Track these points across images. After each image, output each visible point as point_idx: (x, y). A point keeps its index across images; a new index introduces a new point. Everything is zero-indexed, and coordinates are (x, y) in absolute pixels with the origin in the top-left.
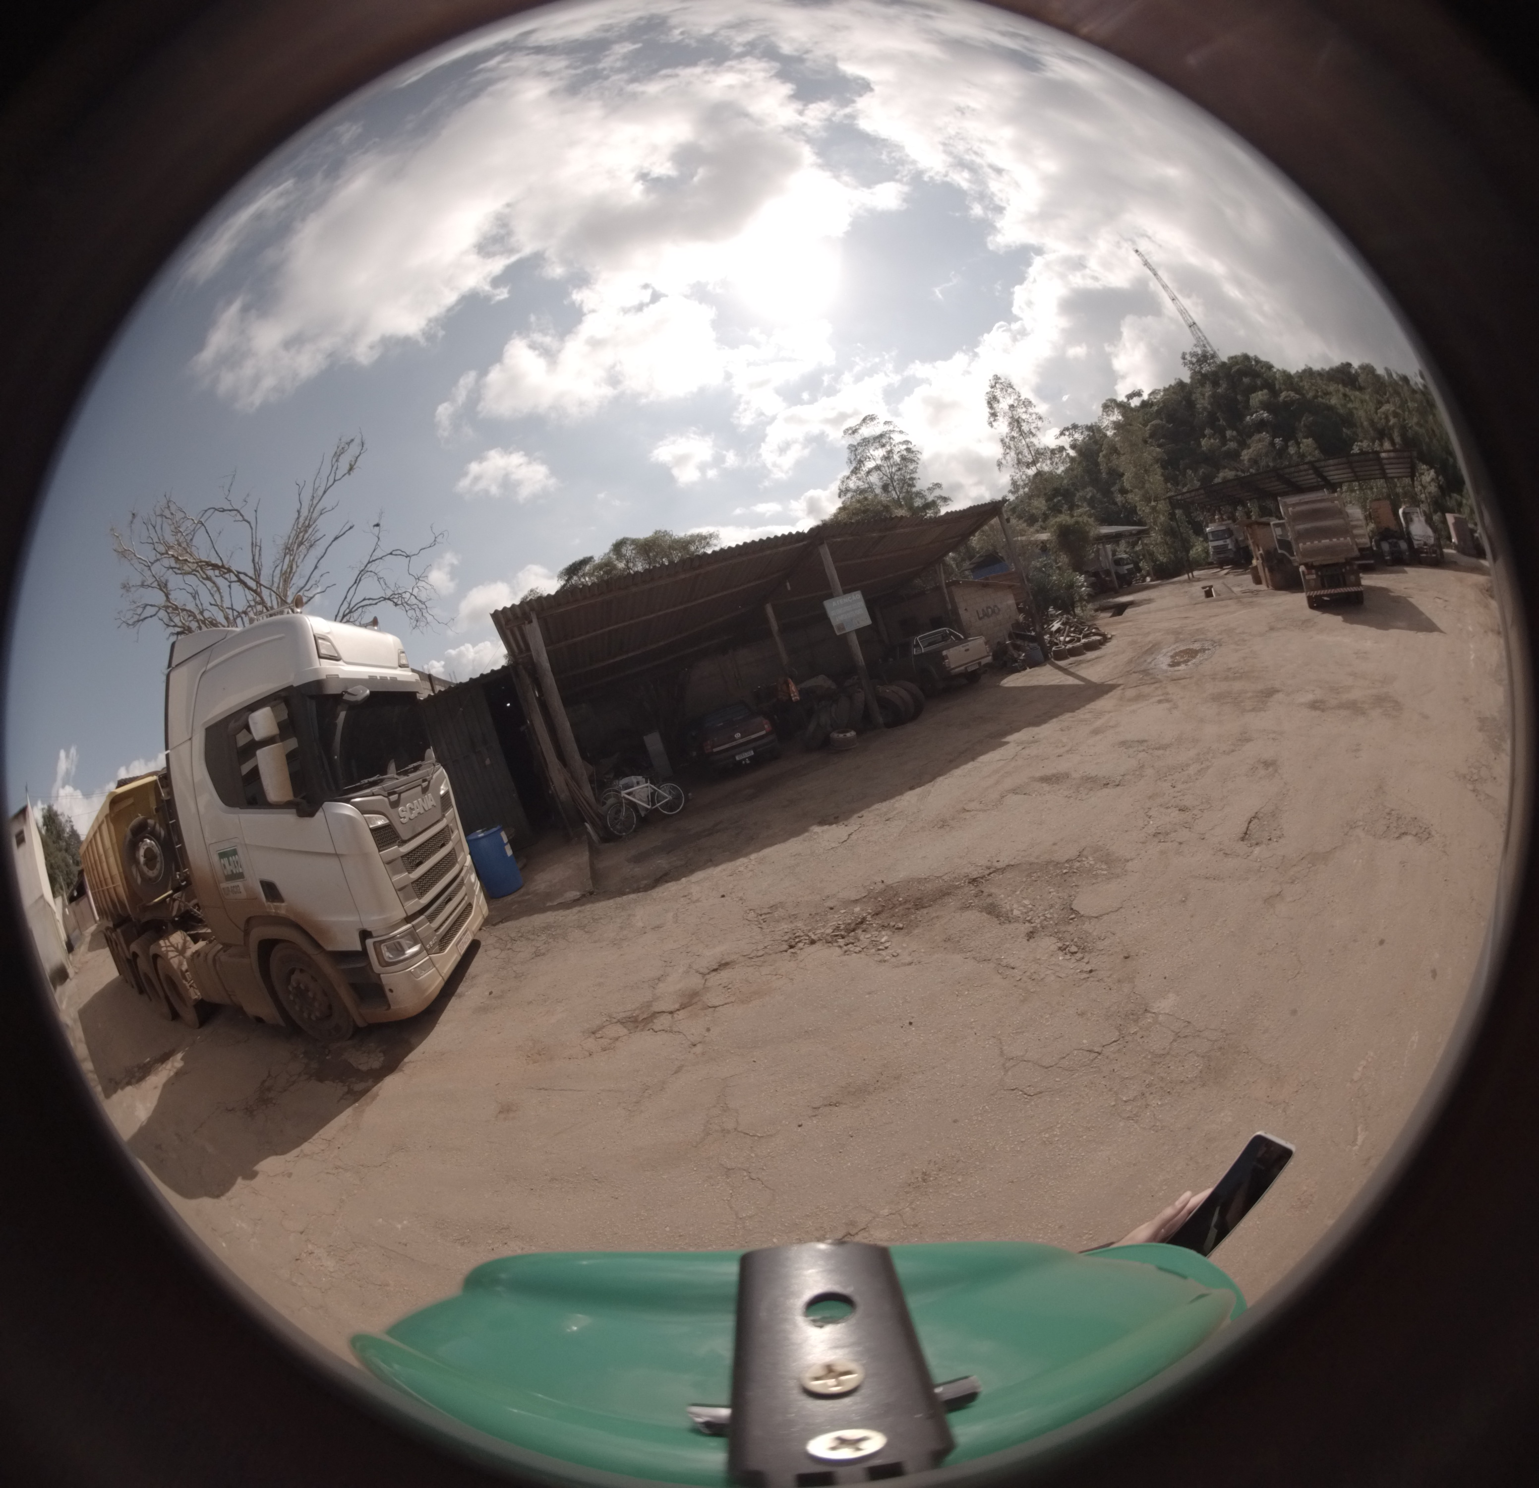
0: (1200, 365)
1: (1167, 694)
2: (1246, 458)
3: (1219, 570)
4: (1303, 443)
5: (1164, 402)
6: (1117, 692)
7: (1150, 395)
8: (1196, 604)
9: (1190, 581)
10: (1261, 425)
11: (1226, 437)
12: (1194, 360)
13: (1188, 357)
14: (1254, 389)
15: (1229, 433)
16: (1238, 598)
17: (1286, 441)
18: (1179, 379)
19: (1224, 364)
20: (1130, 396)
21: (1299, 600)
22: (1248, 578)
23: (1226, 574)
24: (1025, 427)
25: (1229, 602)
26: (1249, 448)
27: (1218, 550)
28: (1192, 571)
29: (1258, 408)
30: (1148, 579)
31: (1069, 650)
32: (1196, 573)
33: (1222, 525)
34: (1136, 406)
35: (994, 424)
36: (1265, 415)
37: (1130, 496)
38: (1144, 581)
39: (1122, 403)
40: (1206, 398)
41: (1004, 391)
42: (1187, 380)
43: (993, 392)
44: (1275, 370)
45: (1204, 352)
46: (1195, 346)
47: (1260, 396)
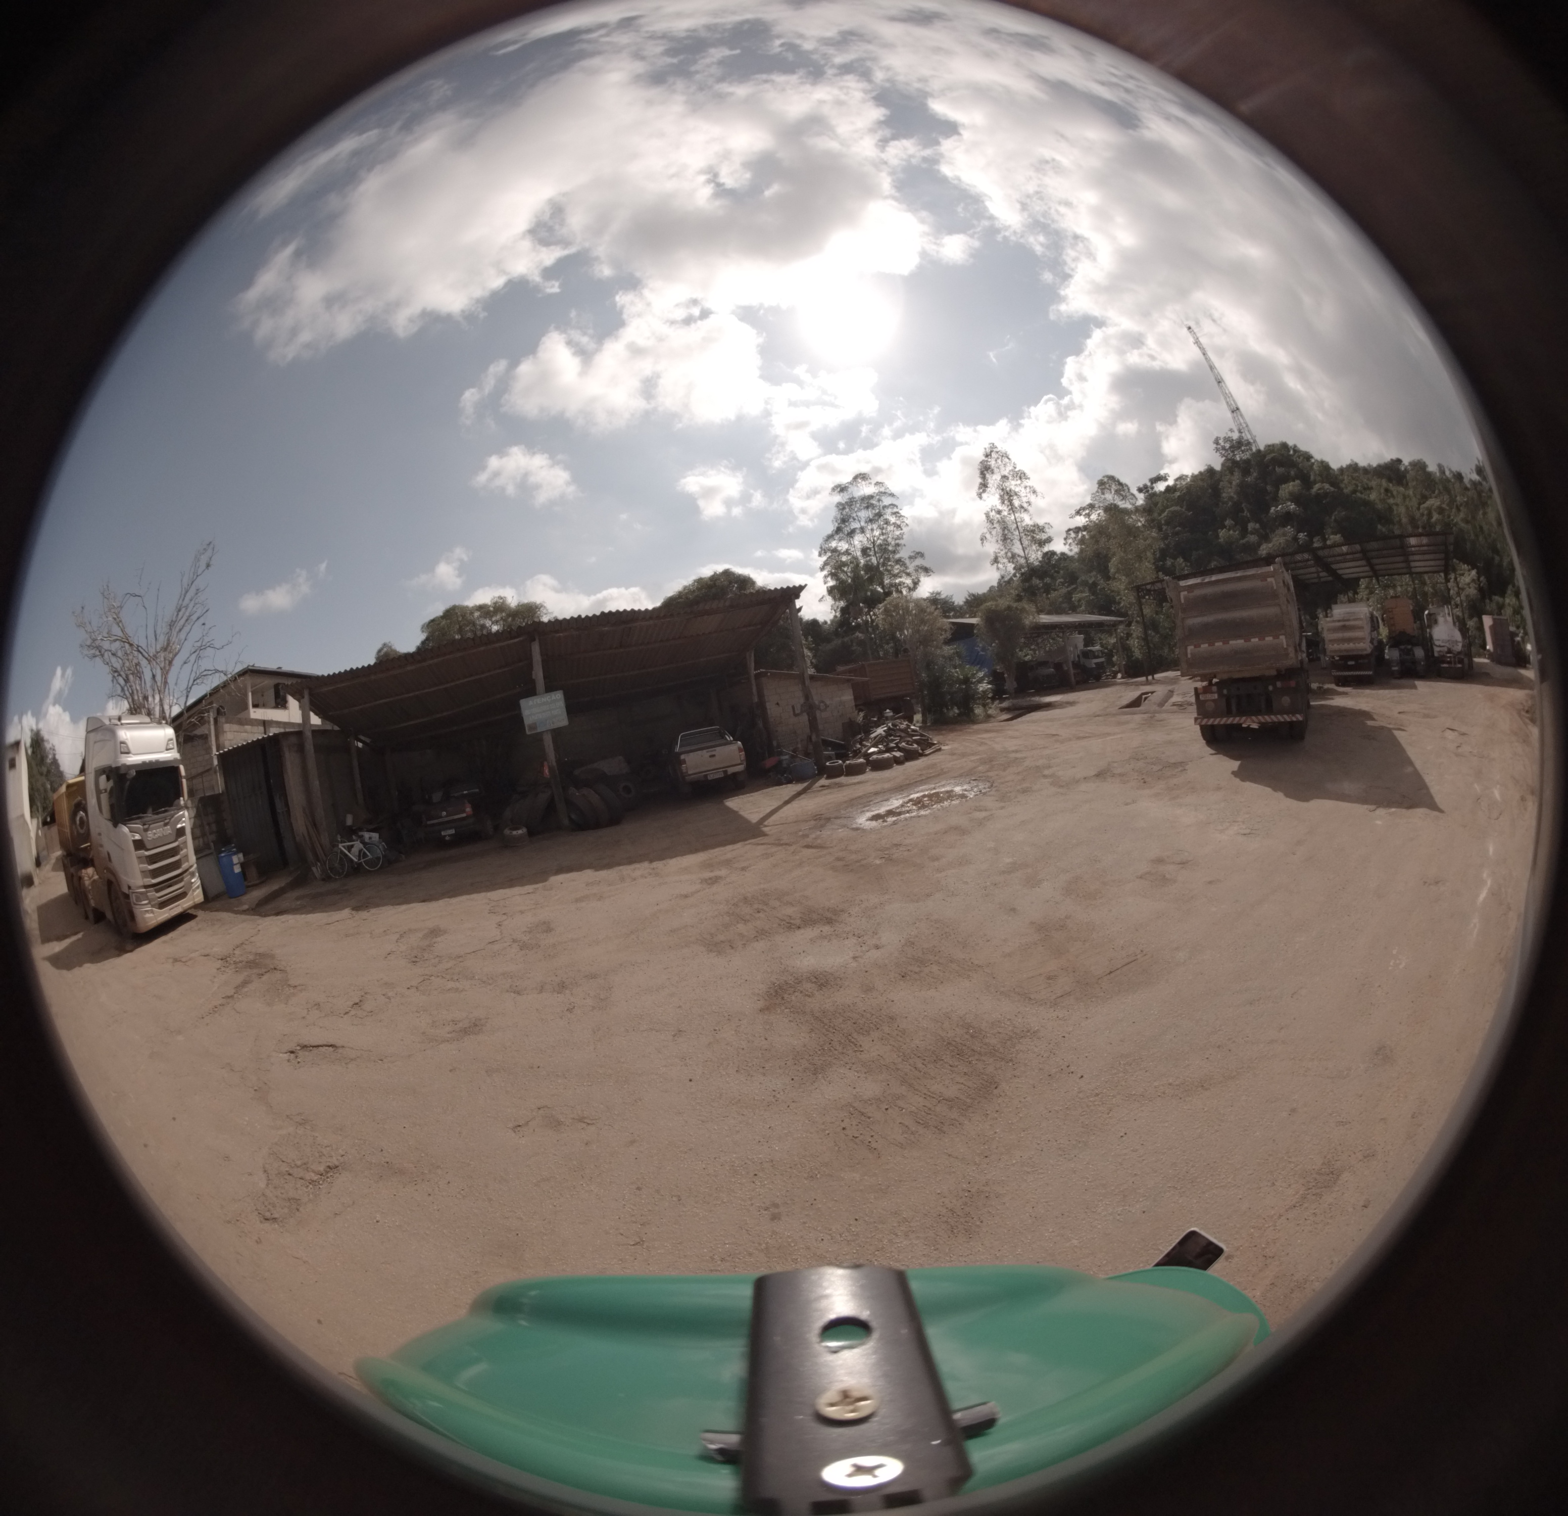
0: (1233, 452)
2: (1265, 552)
4: (1330, 539)
5: (1189, 488)
7: (1176, 480)
9: (1147, 682)
10: (1287, 518)
11: (1247, 529)
12: (1227, 445)
13: (1221, 442)
14: (1285, 479)
15: (1251, 526)
17: (1311, 536)
18: (1210, 465)
19: (1259, 451)
20: (1155, 480)
24: (1016, 503)
26: (1270, 542)
29: (1287, 499)
30: (1119, 676)
34: (1161, 492)
35: (983, 495)
36: (1293, 506)
37: (1114, 583)
38: (1114, 677)
39: (1146, 487)
40: (1233, 487)
41: (999, 461)
42: (1218, 467)
43: (987, 461)
44: (1313, 461)
45: (1241, 438)
46: (1231, 430)
47: (1292, 487)
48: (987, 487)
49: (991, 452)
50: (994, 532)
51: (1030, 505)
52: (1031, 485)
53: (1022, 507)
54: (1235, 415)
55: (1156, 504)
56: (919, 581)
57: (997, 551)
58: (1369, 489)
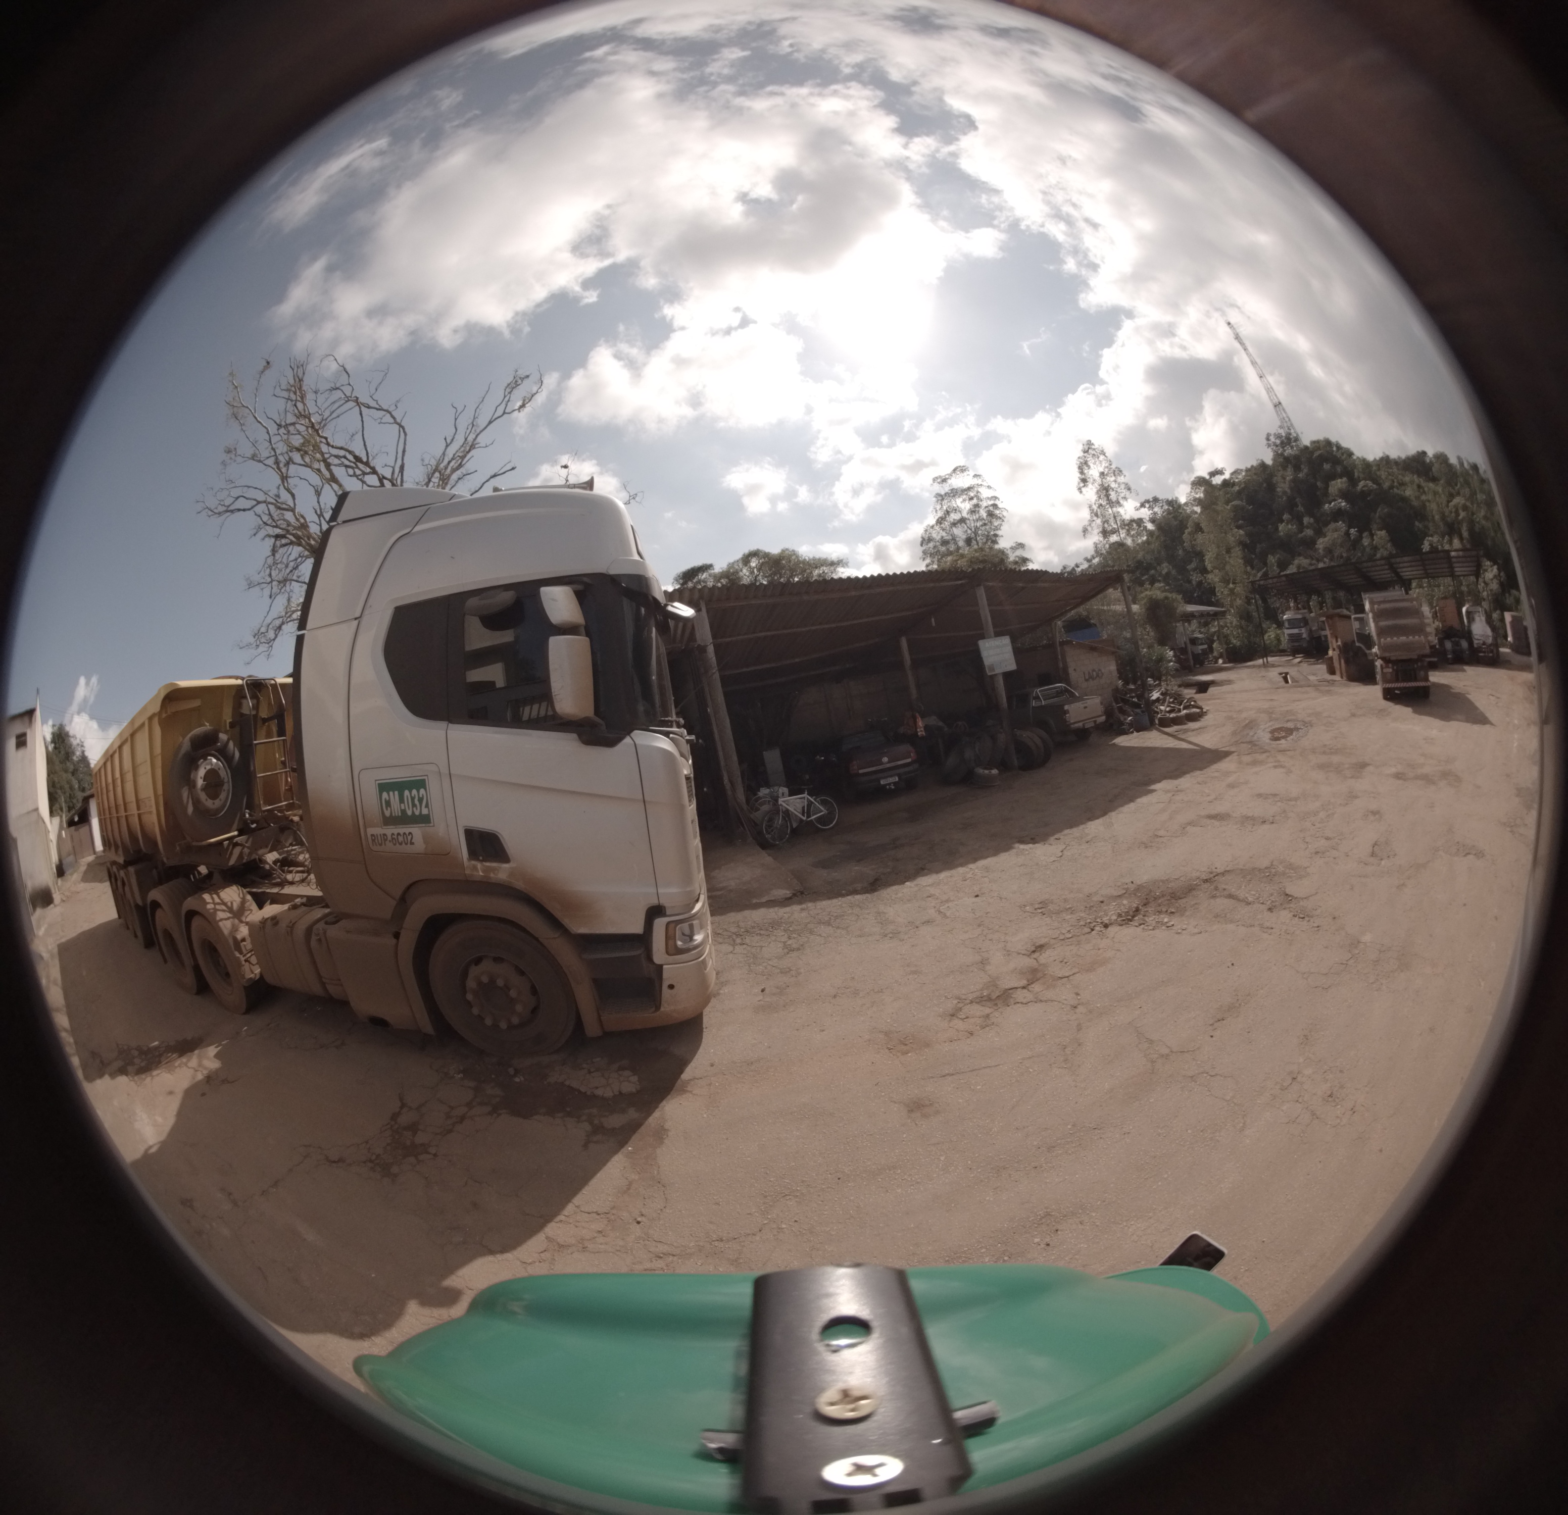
0: (1283, 448)
1: (1279, 761)
2: (1321, 546)
3: (1291, 658)
4: (1376, 535)
5: (1245, 482)
6: (1233, 757)
7: (1232, 474)
8: (1278, 688)
9: (1265, 666)
10: (1338, 514)
11: (1303, 524)
12: (1278, 442)
13: (1272, 439)
14: (1333, 476)
15: (1306, 520)
16: (1315, 686)
17: (1361, 532)
18: (1262, 460)
19: (1306, 448)
20: (1213, 474)
21: (1374, 692)
22: (1323, 667)
23: (1300, 662)
24: (1113, 497)
25: (1308, 689)
26: (1325, 536)
27: (1294, 638)
28: (1266, 656)
29: (1336, 496)
30: (1221, 661)
31: (1173, 719)
32: (1270, 659)
33: (1298, 614)
34: (1217, 485)
35: (1083, 490)
36: (1343, 504)
37: (1210, 576)
39: (1205, 480)
40: (1287, 482)
41: (1096, 457)
42: (1269, 462)
43: (1085, 457)
44: (1355, 458)
45: (1288, 434)
46: (1279, 427)
47: (1339, 484)
48: (1086, 482)
49: (1088, 447)
50: (1094, 525)
51: (1124, 500)
52: (1124, 480)
53: (1118, 502)
54: (1280, 411)
55: (1217, 497)
57: (1097, 542)
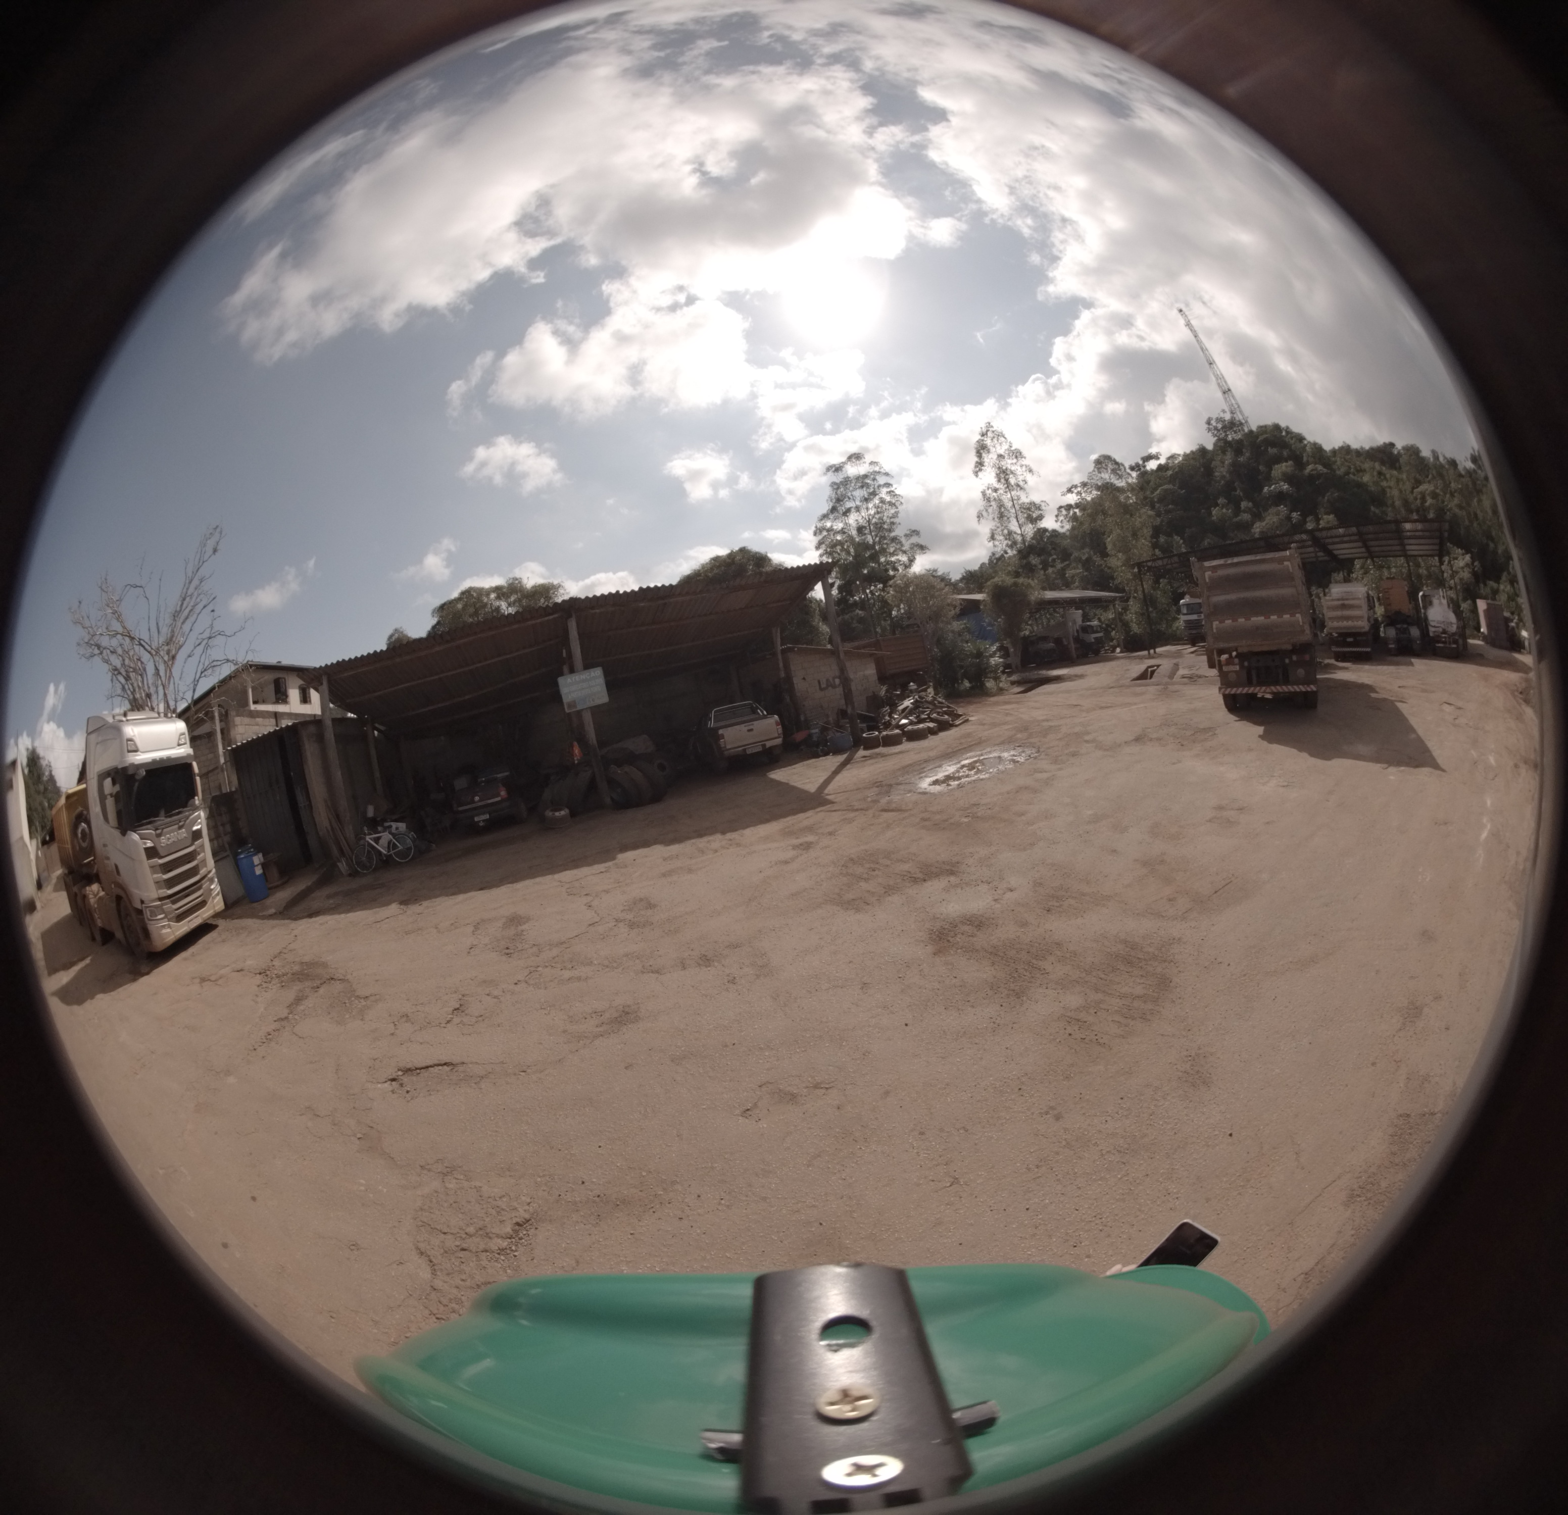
0: (1225, 432)
2: (1258, 530)
3: (1190, 646)
4: (1323, 518)
5: (1180, 467)
7: (1169, 458)
9: (1148, 656)
10: (1279, 498)
11: (1240, 508)
12: (1220, 426)
13: (1213, 423)
14: (1278, 460)
15: (1244, 504)
16: (1170, 684)
17: (1304, 516)
18: (1202, 445)
19: (1251, 432)
20: (1147, 459)
23: (1188, 653)
24: (1012, 481)
25: (1155, 688)
26: (1264, 520)
27: (1190, 624)
29: (1280, 480)
30: (1118, 650)
34: (1152, 470)
35: (979, 473)
36: (1286, 487)
37: (1111, 560)
38: (1113, 651)
39: (1138, 465)
40: (1226, 466)
41: (995, 440)
42: (1210, 446)
43: (983, 440)
44: (1306, 442)
45: (1233, 419)
46: (1224, 411)
47: (1285, 467)
48: (983, 466)
49: (987, 431)
50: (990, 510)
51: (1026, 483)
52: (1027, 464)
53: (1018, 485)
54: (1226, 395)
55: (1148, 482)
56: (915, 558)
57: (993, 528)
58: (1360, 471)
